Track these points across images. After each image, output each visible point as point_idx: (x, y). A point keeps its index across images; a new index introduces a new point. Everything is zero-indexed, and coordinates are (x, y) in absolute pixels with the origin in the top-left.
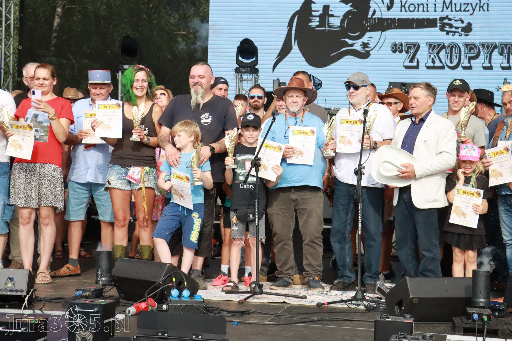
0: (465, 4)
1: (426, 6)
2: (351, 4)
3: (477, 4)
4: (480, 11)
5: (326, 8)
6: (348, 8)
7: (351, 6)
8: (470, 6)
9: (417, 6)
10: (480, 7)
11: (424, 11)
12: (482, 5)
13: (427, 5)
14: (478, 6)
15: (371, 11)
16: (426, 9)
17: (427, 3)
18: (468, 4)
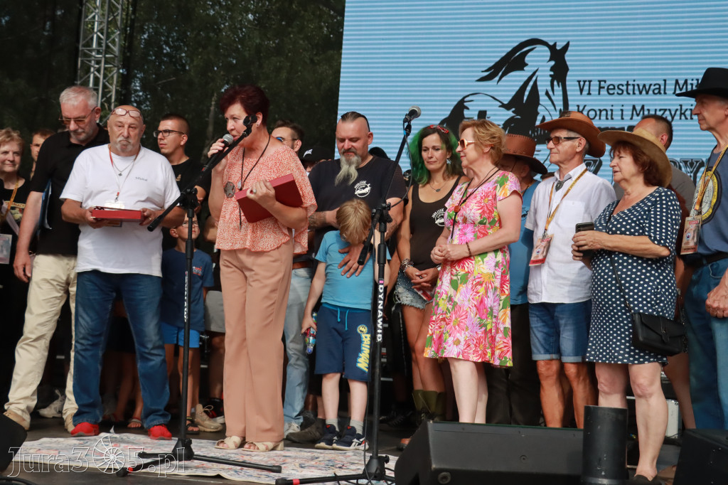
0: (660, 110)
1: (609, 113)
2: (514, 109)
3: (677, 110)
4: (680, 119)
5: (482, 114)
6: (509, 114)
7: (513, 112)
8: (667, 113)
9: (598, 113)
10: (681, 114)
11: (607, 119)
12: (683, 112)
13: (612, 110)
14: (678, 113)
15: (539, 118)
16: (609, 117)
17: (611, 108)
18: (665, 110)
